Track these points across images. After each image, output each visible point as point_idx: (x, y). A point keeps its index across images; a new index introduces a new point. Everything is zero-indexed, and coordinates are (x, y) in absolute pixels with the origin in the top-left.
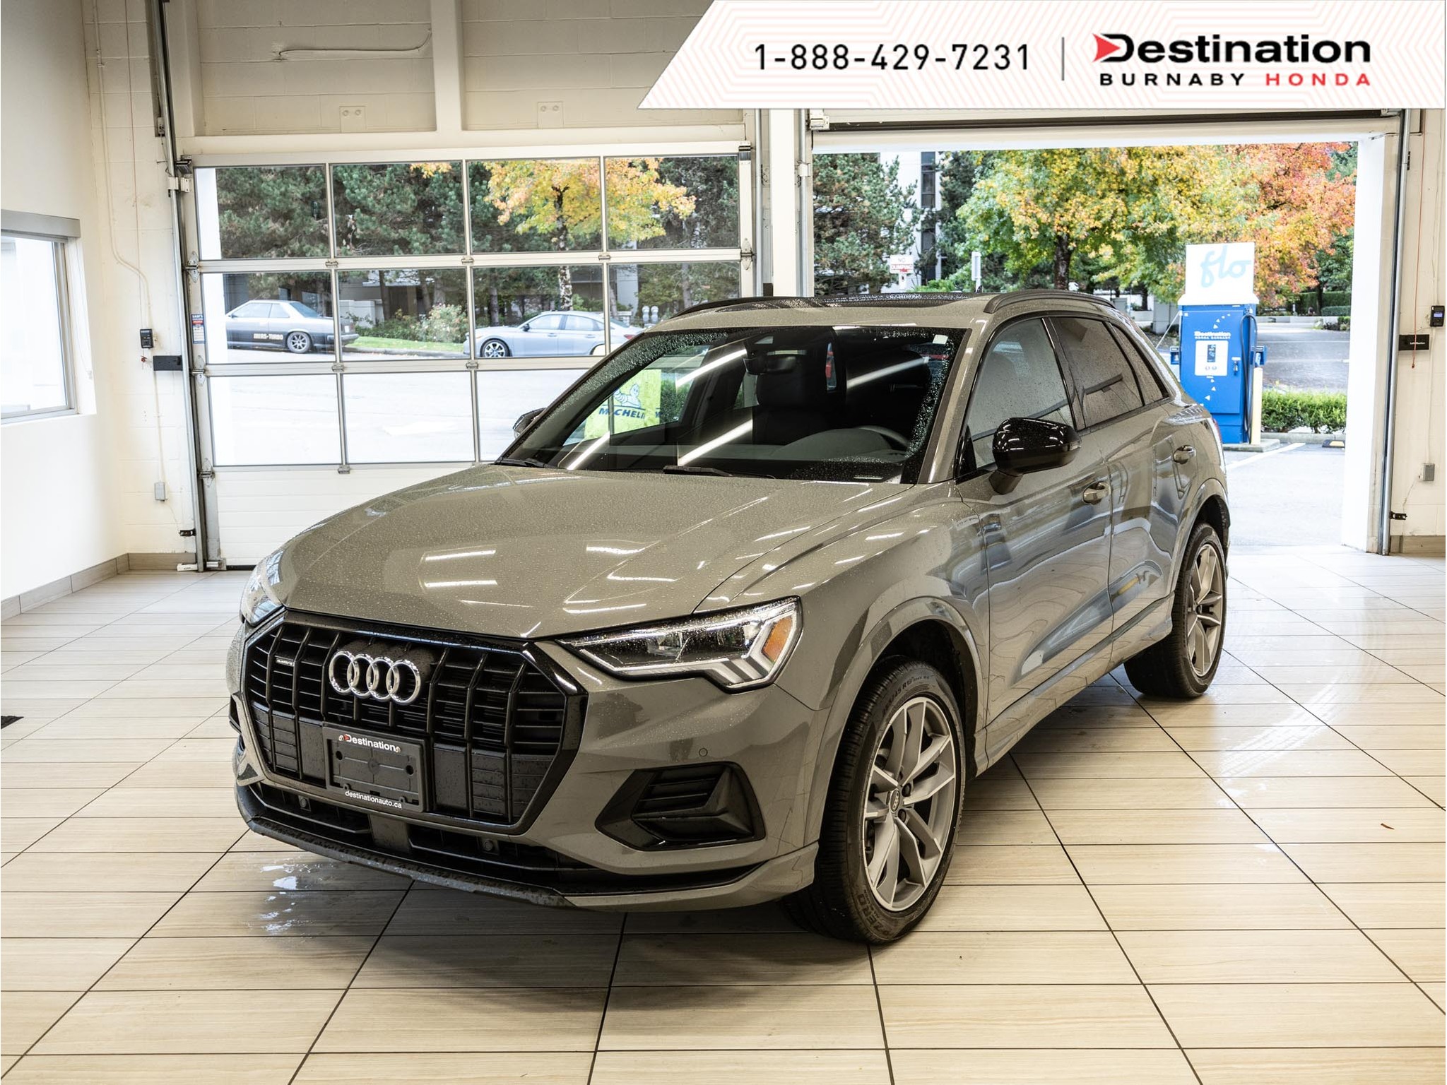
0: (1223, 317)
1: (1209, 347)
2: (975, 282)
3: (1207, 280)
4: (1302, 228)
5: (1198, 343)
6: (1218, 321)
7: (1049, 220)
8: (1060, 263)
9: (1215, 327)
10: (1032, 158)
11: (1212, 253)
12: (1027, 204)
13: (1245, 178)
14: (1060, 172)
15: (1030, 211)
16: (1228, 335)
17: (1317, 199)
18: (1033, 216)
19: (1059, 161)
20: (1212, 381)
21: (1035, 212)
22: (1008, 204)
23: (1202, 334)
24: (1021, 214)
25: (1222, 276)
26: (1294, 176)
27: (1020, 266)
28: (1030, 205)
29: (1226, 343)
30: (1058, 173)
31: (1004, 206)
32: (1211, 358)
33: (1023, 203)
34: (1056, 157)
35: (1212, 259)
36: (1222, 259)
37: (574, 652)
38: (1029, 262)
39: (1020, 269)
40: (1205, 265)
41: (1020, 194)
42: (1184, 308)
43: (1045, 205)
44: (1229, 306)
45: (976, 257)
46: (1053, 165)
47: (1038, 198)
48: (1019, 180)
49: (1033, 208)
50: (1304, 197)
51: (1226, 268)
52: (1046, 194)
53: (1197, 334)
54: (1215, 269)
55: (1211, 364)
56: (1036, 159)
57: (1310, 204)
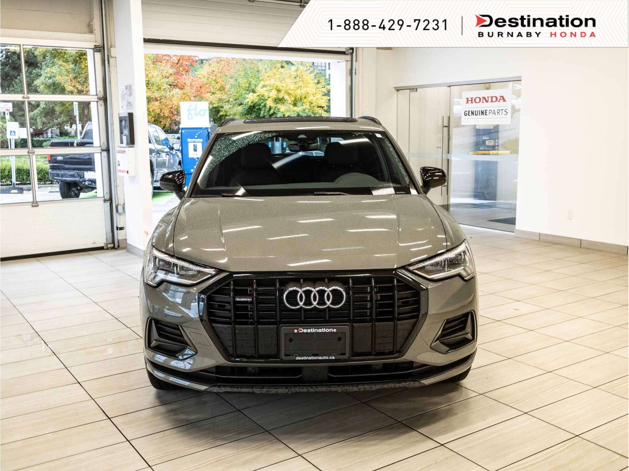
0: (199, 133)
1: (194, 145)
2: (76, 116)
3: (190, 117)
4: (184, 97)
5: (189, 144)
6: (197, 134)
7: (82, 89)
8: (85, 108)
9: (196, 137)
10: (72, 60)
11: (191, 105)
12: (71, 81)
13: (167, 75)
14: (85, 67)
15: (73, 84)
16: (201, 140)
17: (189, 84)
18: (74, 86)
19: (84, 62)
20: (196, 160)
21: (75, 85)
22: (63, 81)
23: (191, 140)
24: (69, 85)
25: (196, 115)
26: (177, 75)
27: (63, 109)
28: (72, 81)
29: (201, 143)
30: (84, 67)
31: (60, 81)
32: (195, 150)
33: (69, 80)
34: (82, 60)
35: (191, 108)
36: (195, 109)
37: (412, 272)
38: (67, 108)
39: (63, 110)
40: (189, 110)
41: (67, 76)
42: (182, 129)
43: (79, 82)
44: (201, 128)
45: (76, 104)
46: (81, 64)
47: (75, 78)
48: (67, 70)
49: (74, 83)
50: (183, 84)
51: (197, 112)
52: (79, 77)
53: (189, 140)
54: (193, 112)
55: (195, 153)
56: (74, 60)
57: (186, 87)
